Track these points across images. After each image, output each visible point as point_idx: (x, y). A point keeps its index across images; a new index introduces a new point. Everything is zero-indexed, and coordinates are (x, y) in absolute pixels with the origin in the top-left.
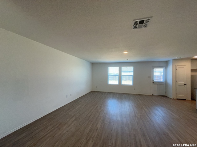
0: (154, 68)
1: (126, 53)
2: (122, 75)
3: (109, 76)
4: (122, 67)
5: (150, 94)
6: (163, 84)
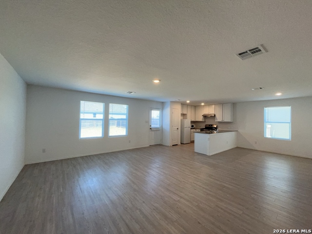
0: (152, 110)
1: (156, 81)
2: (110, 118)
3: (82, 121)
4: (110, 104)
5: (148, 146)
6: (159, 130)
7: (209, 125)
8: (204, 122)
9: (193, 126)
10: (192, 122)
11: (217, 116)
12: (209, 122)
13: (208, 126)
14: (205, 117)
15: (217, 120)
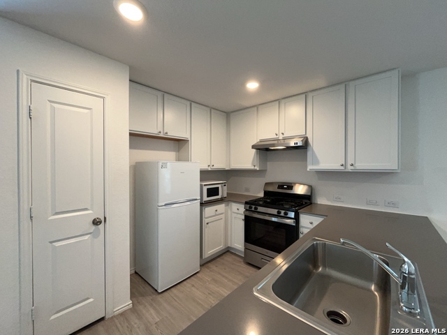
7: (281, 186)
8: (261, 173)
9: (213, 192)
10: (205, 175)
11: (315, 145)
12: (279, 173)
13: (274, 189)
14: (264, 150)
15: (316, 161)
